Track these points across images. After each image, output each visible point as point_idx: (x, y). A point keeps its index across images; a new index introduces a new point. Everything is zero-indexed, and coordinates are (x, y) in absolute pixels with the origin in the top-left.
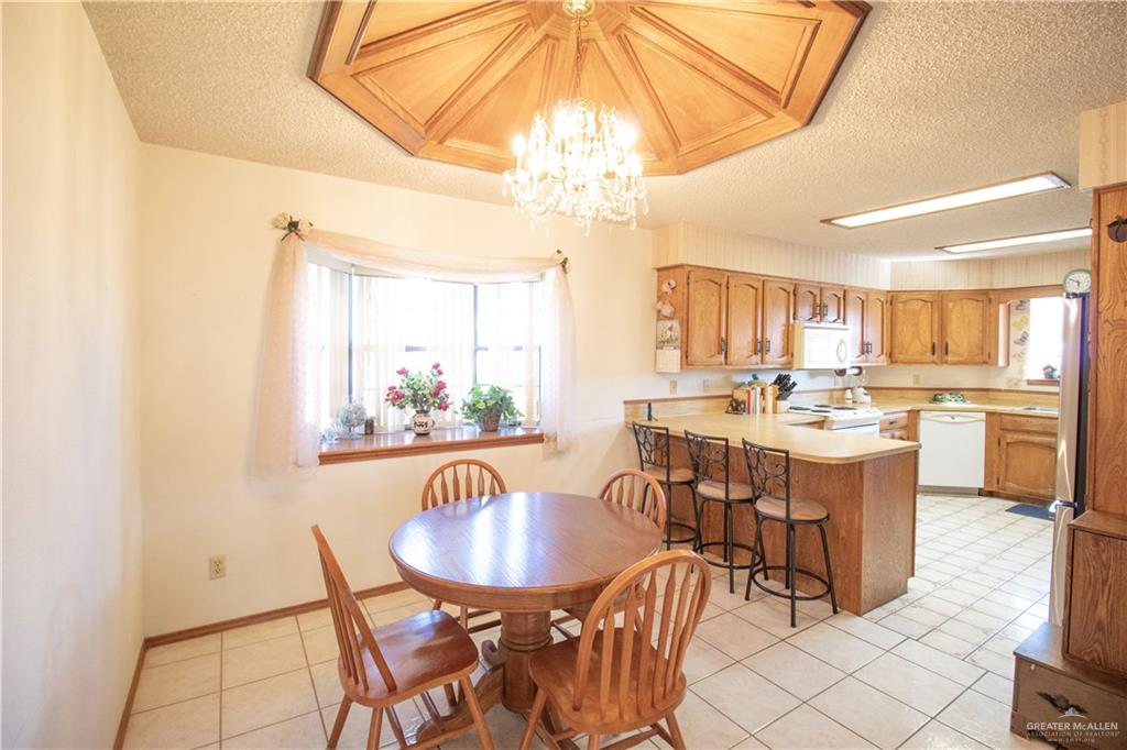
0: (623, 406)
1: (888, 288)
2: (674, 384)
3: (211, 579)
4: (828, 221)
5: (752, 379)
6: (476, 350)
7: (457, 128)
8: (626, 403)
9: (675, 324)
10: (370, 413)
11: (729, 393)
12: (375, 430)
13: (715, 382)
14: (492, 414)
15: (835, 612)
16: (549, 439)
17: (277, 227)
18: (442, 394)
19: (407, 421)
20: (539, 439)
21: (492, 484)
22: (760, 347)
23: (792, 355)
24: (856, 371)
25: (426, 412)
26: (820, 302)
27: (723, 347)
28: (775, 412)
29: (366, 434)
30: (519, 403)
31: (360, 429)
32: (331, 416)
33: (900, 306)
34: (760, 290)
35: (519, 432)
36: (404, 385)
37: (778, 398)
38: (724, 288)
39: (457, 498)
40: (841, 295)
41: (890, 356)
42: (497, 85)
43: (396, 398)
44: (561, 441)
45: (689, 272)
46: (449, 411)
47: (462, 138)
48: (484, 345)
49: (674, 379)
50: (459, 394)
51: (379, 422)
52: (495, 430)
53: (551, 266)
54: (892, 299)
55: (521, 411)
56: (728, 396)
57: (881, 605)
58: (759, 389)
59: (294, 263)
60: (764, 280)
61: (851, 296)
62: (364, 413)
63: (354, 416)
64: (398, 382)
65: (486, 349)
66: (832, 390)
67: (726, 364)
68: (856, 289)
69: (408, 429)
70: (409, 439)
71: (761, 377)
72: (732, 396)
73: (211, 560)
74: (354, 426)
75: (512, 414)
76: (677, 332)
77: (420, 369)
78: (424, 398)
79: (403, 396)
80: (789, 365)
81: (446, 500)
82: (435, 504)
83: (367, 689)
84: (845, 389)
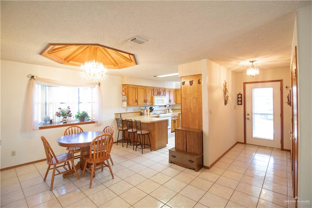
0: (114, 115)
1: (175, 88)
2: (127, 110)
3: (12, 156)
4: (155, 76)
5: (145, 108)
6: (79, 103)
7: (72, 59)
8: (115, 114)
9: (126, 97)
10: (51, 118)
11: (140, 111)
12: (53, 122)
13: (137, 109)
14: (83, 118)
15: (151, 151)
16: (96, 122)
17: (28, 77)
18: (70, 113)
19: (61, 120)
20: (93, 122)
21: (80, 131)
22: (145, 101)
23: (153, 103)
24: (169, 106)
25: (66, 118)
26: (159, 92)
27: (137, 101)
28: (149, 115)
29: (50, 123)
30: (89, 115)
31: (49, 122)
32: (41, 119)
33: (177, 92)
34: (145, 89)
35: (90, 121)
36: (60, 112)
37: (150, 112)
38: (136, 89)
39: (72, 133)
40: (164, 90)
41: (176, 102)
42: (79, 53)
43: (58, 115)
44: (99, 122)
45: (128, 86)
46: (72, 117)
47: (73, 61)
48: (81, 102)
49: (126, 108)
50: (74, 113)
51: (54, 120)
52: (84, 121)
53: (96, 85)
54: (176, 90)
55: (90, 117)
56: (140, 112)
57: (160, 149)
58: (146, 110)
59: (33, 85)
60: (146, 87)
61: (166, 90)
62: (50, 118)
63: (47, 119)
64: (59, 111)
65: (81, 103)
66: (164, 110)
67: (137, 105)
68: (167, 89)
69: (61, 122)
70: (62, 124)
71: (147, 108)
72: (141, 112)
73: (12, 152)
74: (47, 121)
75: (88, 117)
76: (126, 98)
77: (65, 108)
78: (66, 114)
79: (60, 114)
80: (152, 105)
81: (70, 134)
82: (67, 134)
83: (52, 163)
84: (167, 110)
